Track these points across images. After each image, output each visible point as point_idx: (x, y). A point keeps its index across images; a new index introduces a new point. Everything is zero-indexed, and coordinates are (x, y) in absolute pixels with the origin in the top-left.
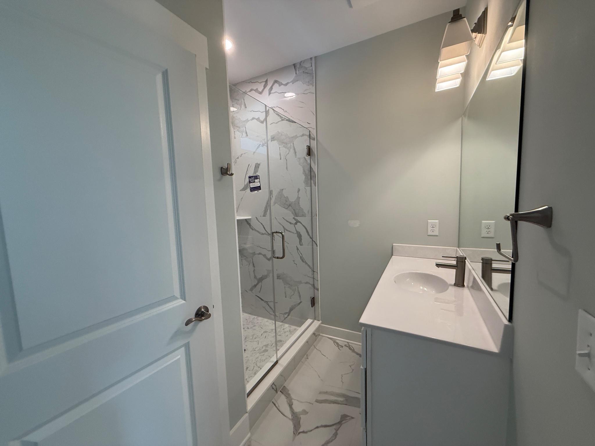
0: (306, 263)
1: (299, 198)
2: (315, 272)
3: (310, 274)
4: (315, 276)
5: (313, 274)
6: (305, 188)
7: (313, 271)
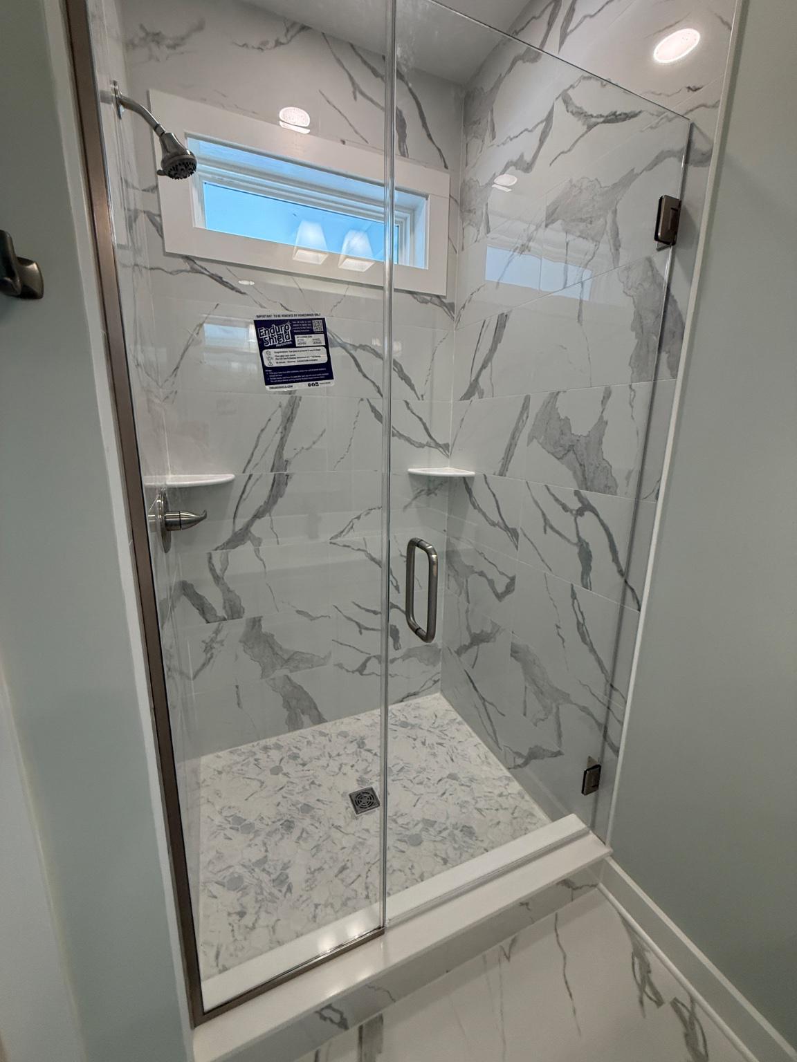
0: (593, 650)
1: (602, 423)
2: (616, 690)
3: (600, 690)
4: (615, 704)
5: (610, 696)
6: (630, 386)
7: (612, 686)
